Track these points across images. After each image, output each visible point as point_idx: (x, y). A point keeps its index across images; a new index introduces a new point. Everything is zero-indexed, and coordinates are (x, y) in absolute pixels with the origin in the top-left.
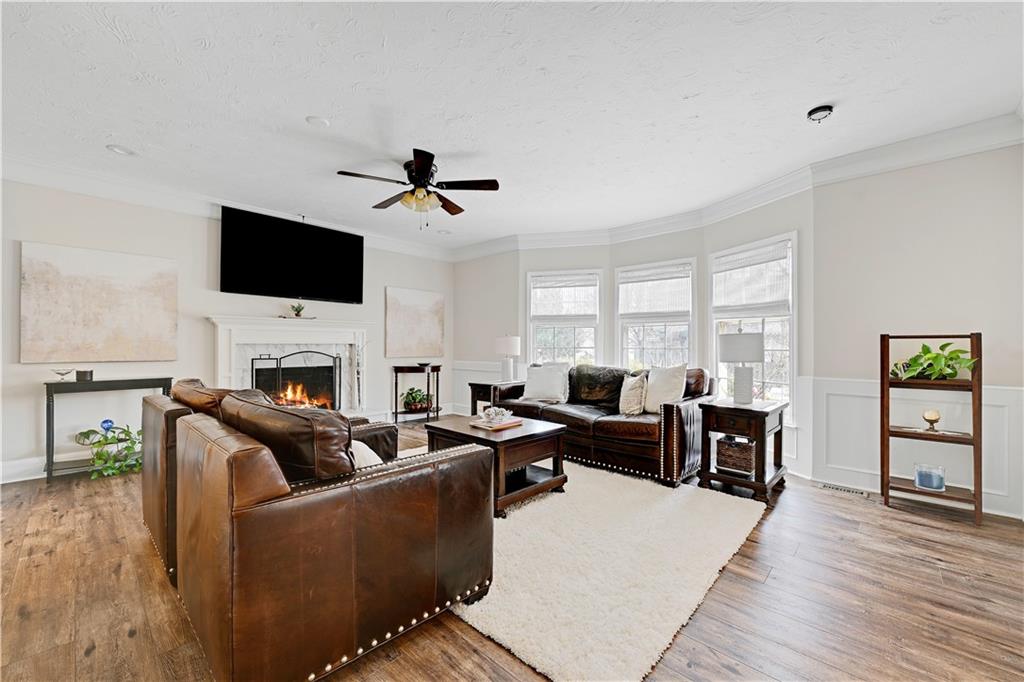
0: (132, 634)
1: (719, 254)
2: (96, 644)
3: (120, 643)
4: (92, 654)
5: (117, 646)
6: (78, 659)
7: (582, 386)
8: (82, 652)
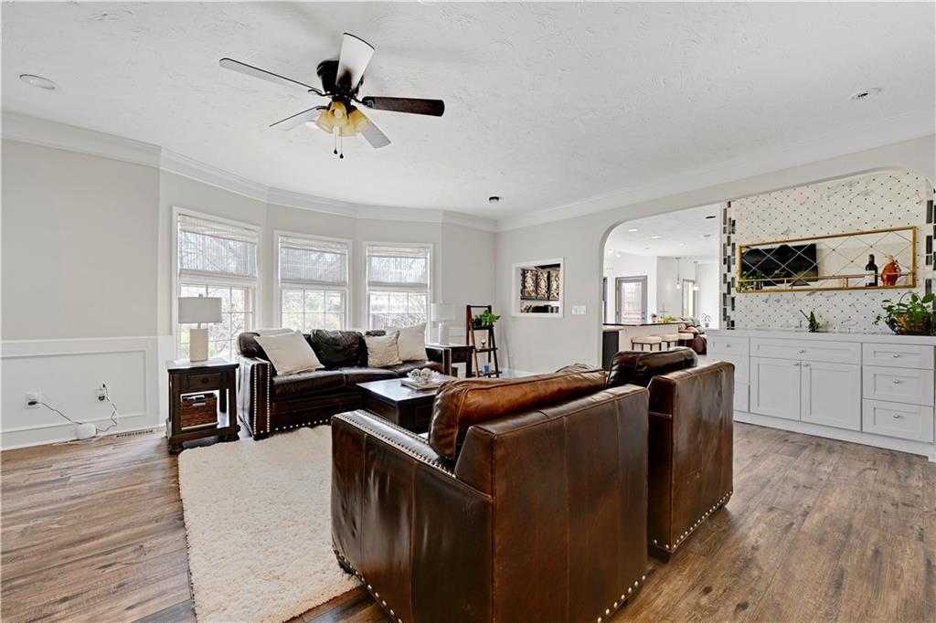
0: (707, 590)
1: (374, 243)
2: (735, 607)
3: (721, 591)
4: (743, 602)
5: (725, 591)
6: (754, 607)
7: (331, 349)
8: (748, 610)
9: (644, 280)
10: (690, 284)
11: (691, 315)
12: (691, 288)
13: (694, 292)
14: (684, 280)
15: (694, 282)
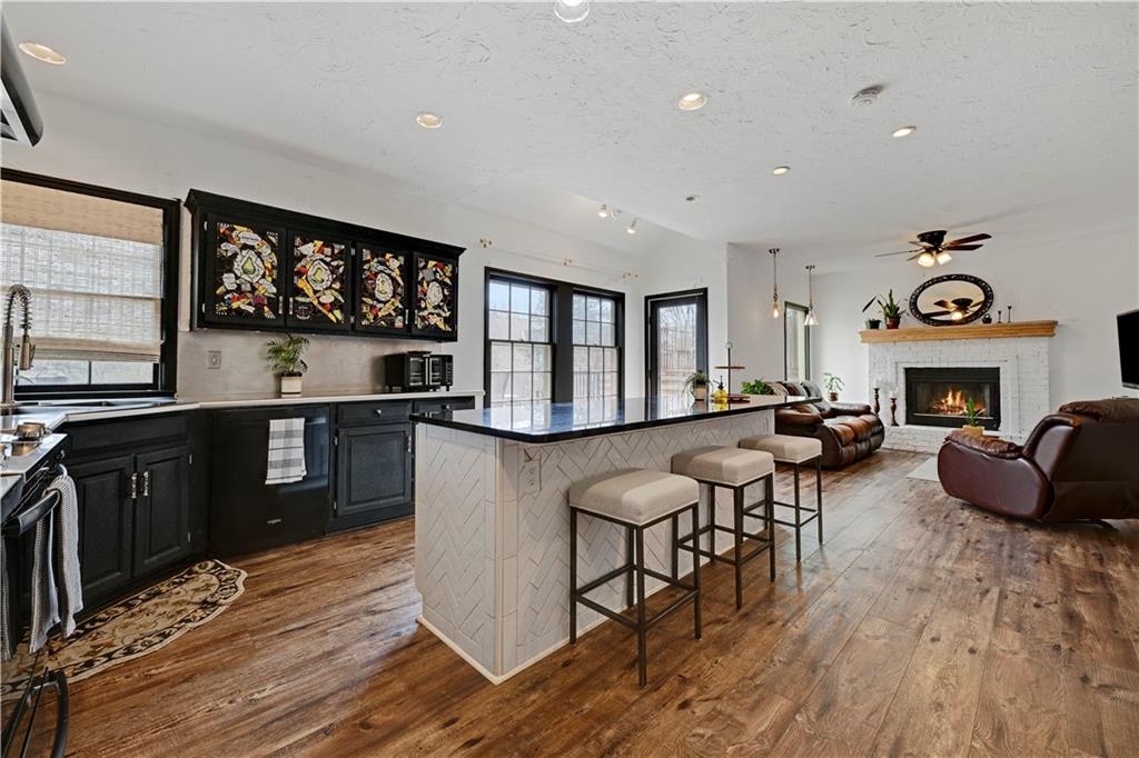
9: (700, 298)
10: (800, 314)
11: (802, 378)
12: (801, 321)
13: (807, 328)
14: (787, 304)
15: (806, 311)
